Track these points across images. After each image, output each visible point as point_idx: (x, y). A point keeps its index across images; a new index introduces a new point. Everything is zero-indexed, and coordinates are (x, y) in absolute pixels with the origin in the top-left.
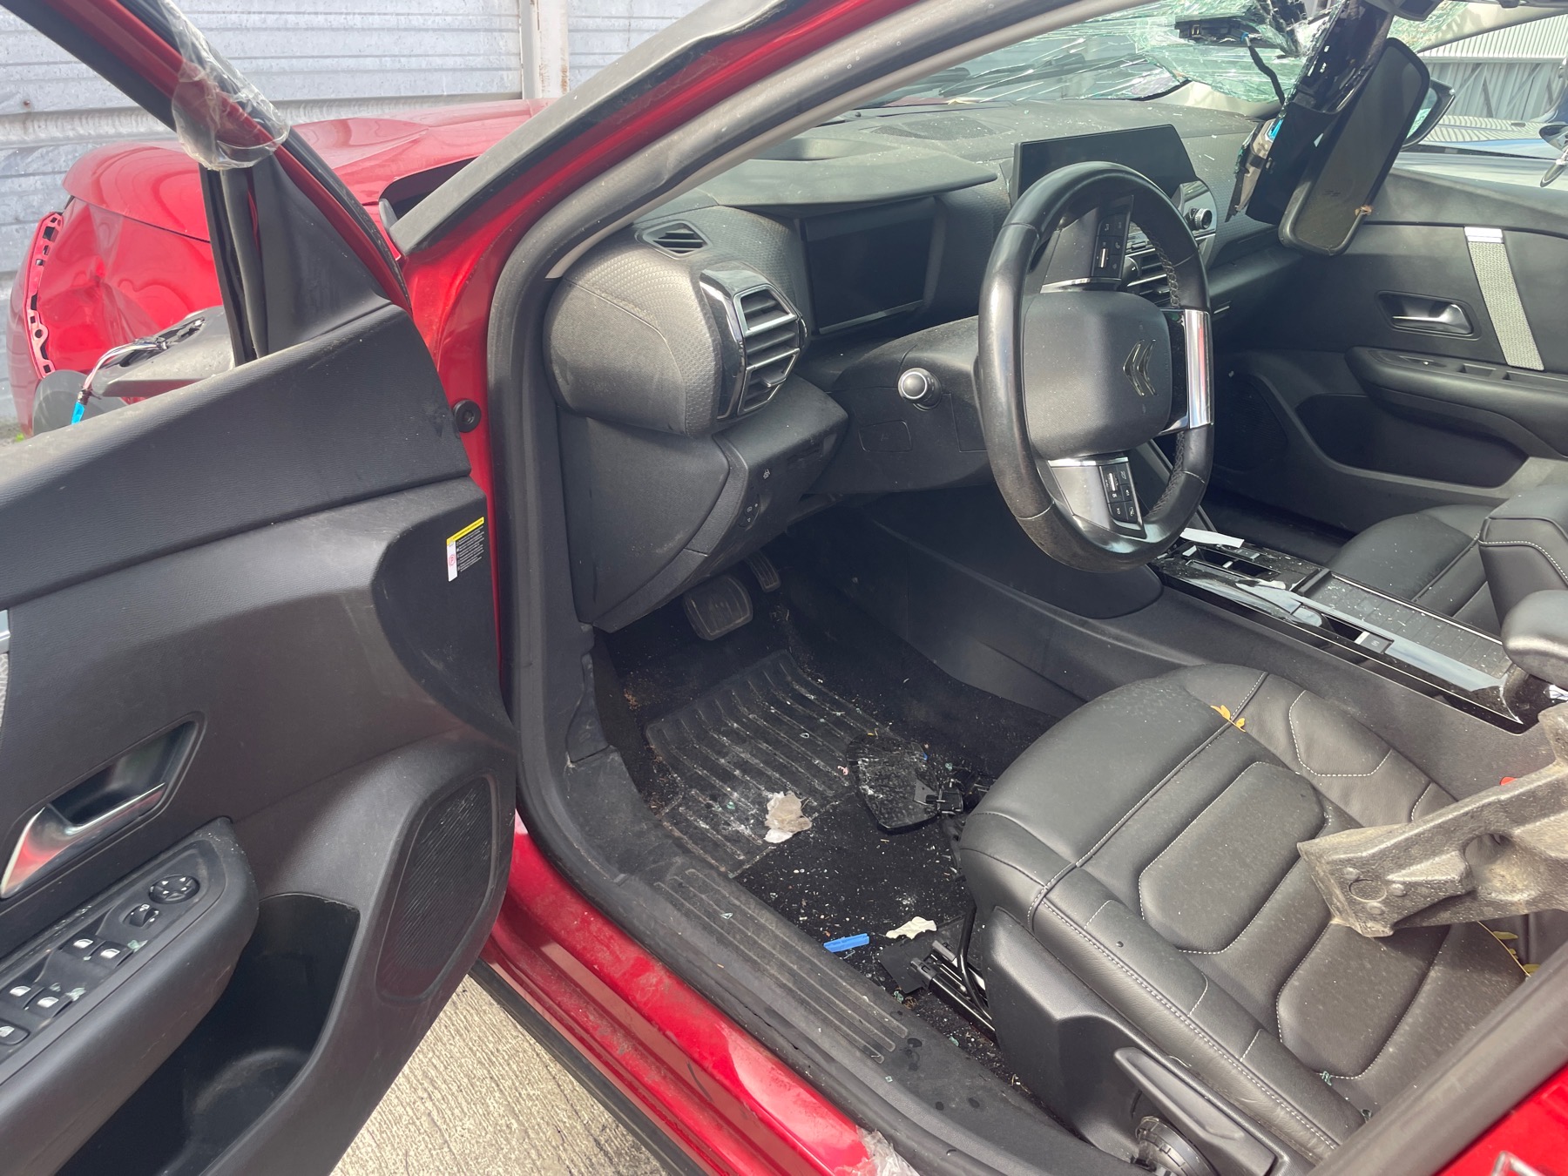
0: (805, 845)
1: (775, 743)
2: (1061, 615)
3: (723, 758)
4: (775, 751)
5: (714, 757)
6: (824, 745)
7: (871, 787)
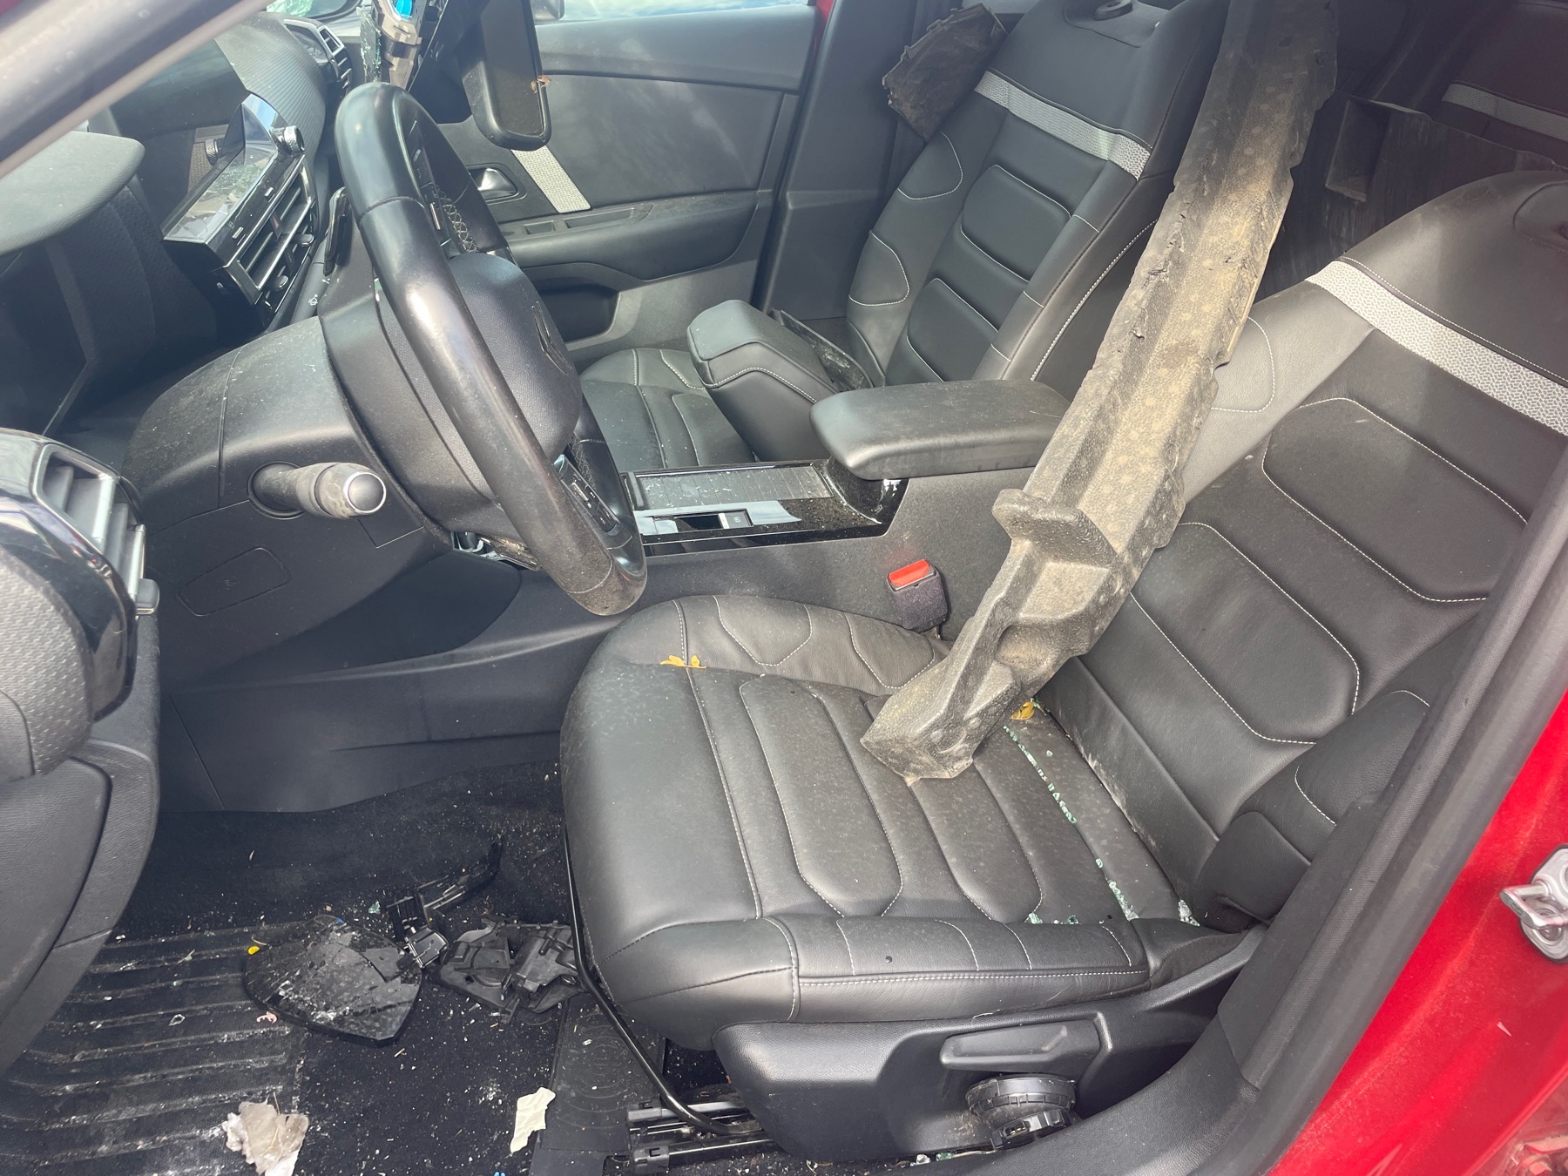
0: (324, 1147)
1: (149, 1062)
2: (421, 665)
3: (100, 1145)
4: (160, 1073)
5: (86, 1154)
6: (211, 1010)
7: (326, 1009)
